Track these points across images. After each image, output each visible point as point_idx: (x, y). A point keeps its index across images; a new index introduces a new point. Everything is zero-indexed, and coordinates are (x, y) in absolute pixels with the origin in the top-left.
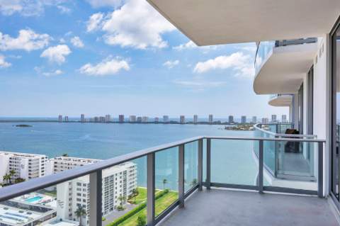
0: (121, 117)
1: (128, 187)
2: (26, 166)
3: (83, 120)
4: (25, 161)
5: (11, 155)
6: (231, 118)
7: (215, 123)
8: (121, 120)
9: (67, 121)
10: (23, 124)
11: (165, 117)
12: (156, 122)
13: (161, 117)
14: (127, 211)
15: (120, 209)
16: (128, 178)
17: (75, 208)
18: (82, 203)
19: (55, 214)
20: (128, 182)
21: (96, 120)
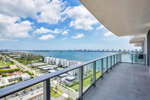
0: (85, 50)
1: (88, 69)
2: (63, 62)
3: (75, 51)
4: (62, 61)
5: (59, 59)
6: (120, 50)
7: (114, 52)
8: (85, 51)
9: (71, 51)
10: (61, 52)
11: (98, 50)
12: (95, 51)
13: (97, 50)
14: (88, 76)
15: (86, 75)
16: (88, 67)
17: (75, 73)
18: (76, 72)
19: (70, 75)
20: (88, 68)
21: (79, 51)
